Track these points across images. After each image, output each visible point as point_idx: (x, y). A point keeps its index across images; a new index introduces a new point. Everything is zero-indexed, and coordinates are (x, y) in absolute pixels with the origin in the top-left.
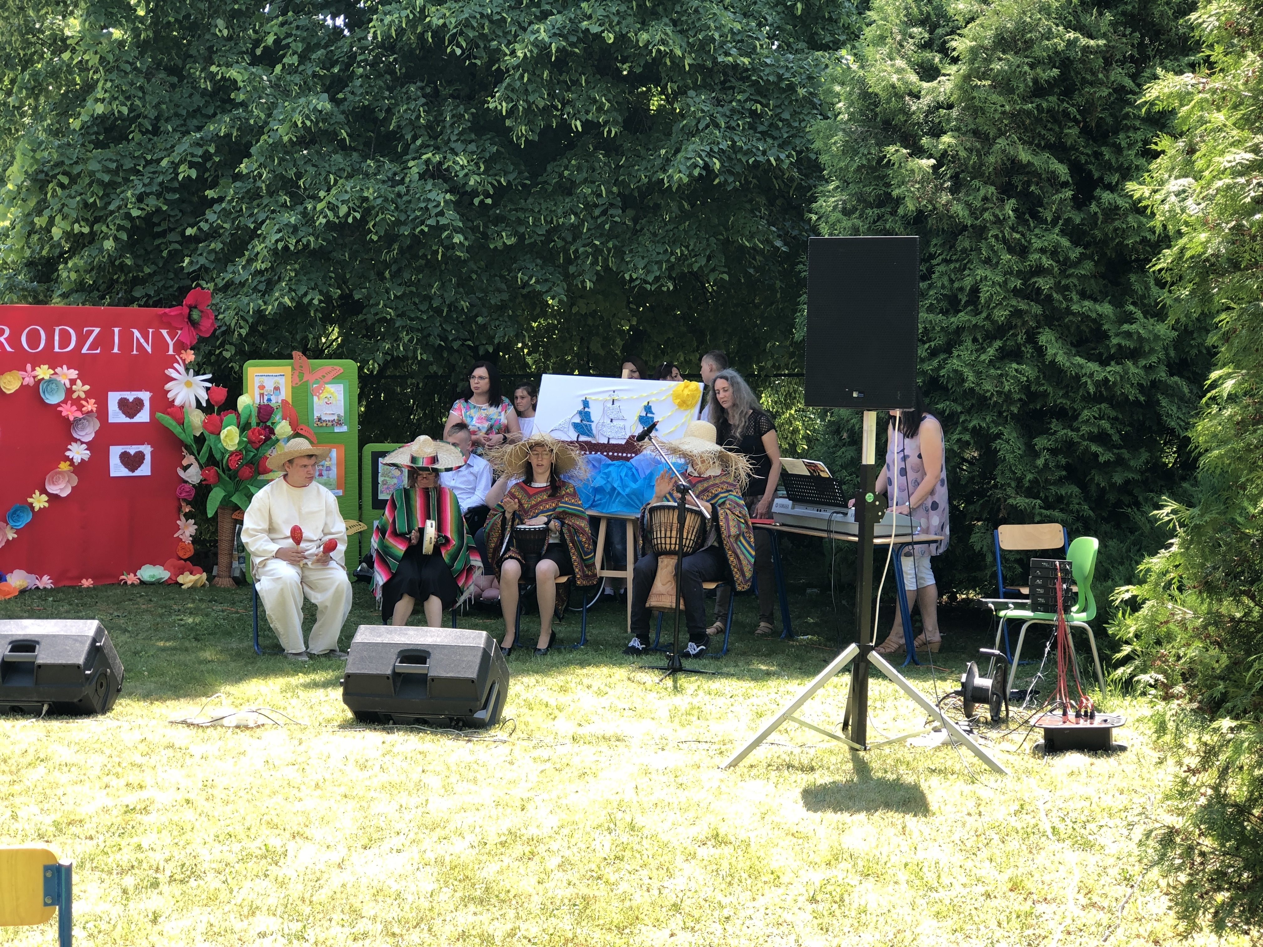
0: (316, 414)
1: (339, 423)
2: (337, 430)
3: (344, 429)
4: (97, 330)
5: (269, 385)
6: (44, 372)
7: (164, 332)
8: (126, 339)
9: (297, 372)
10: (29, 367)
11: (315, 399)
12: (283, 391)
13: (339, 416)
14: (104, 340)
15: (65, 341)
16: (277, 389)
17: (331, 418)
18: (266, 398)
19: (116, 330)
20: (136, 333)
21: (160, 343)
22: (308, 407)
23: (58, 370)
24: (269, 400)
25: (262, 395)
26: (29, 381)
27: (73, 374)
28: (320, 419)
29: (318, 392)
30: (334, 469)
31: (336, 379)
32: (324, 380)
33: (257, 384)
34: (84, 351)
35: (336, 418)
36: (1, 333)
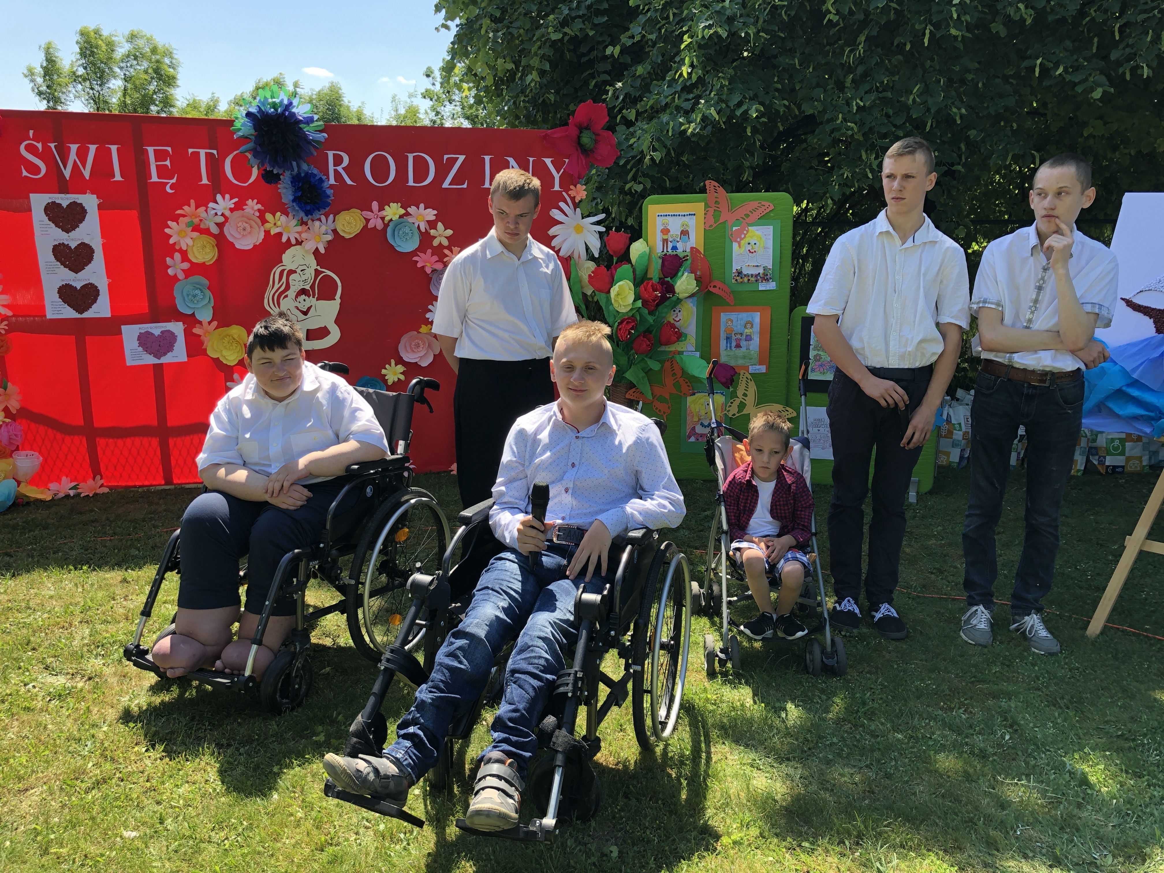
0: (736, 267)
1: (765, 278)
2: (762, 287)
3: (772, 285)
4: (462, 158)
5: (675, 226)
6: (393, 211)
7: (548, 161)
9: (711, 211)
10: (375, 205)
11: (735, 245)
12: (692, 235)
13: (765, 269)
14: (472, 173)
15: (421, 173)
16: (685, 233)
17: (755, 271)
18: (670, 245)
19: (487, 158)
22: (725, 256)
23: (412, 210)
24: (674, 248)
25: (665, 241)
26: (374, 223)
27: (431, 214)
28: (739, 273)
29: (738, 236)
30: (756, 339)
31: (764, 219)
32: (747, 221)
33: (660, 227)
34: (446, 185)
35: (761, 271)
36: (338, 161)
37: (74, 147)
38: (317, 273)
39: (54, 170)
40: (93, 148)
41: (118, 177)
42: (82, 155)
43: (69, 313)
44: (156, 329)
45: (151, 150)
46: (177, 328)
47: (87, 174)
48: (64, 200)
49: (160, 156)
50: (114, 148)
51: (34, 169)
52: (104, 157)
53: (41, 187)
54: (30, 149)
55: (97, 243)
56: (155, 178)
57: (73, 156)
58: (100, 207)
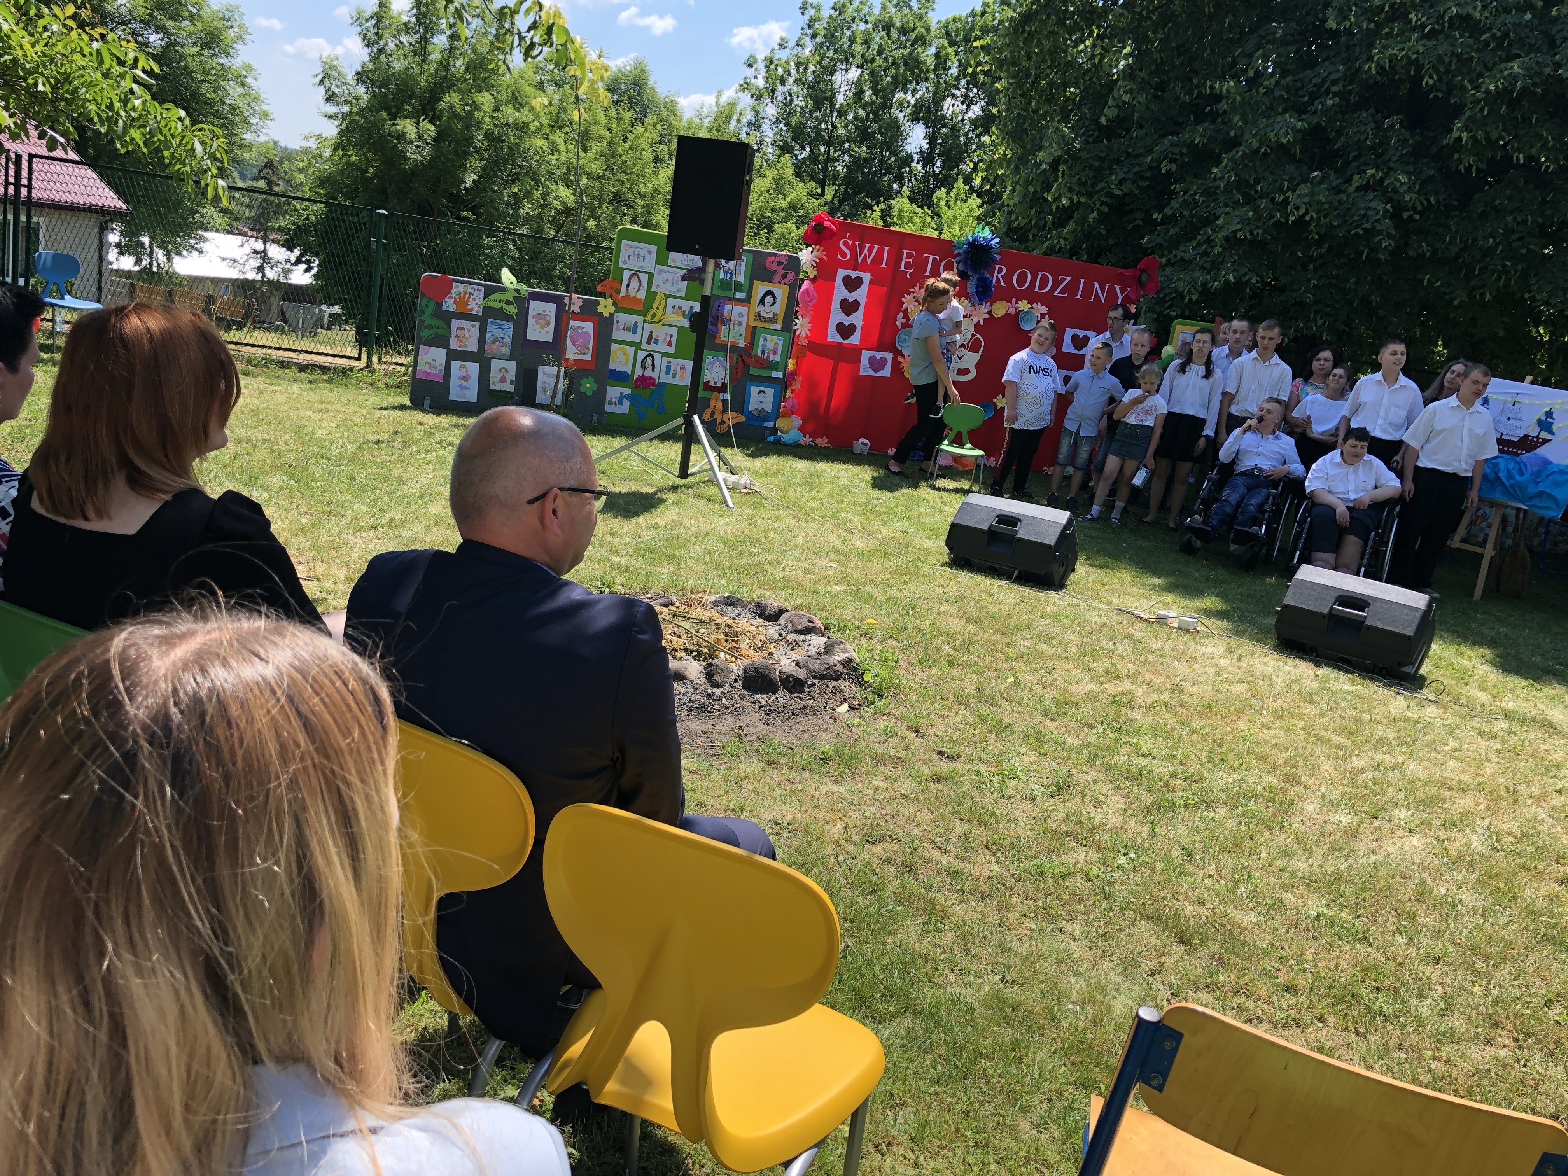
4: (1069, 279)
6: (1024, 305)
7: (1117, 288)
8: (1088, 288)
10: (1014, 300)
14: (1072, 288)
15: (1043, 285)
19: (1082, 281)
20: (1097, 285)
21: (1112, 295)
23: (1035, 305)
26: (1012, 311)
27: (1044, 310)
34: (1056, 294)
36: (1000, 271)
37: (867, 246)
38: (973, 335)
39: (854, 257)
40: (876, 247)
41: (884, 265)
42: (870, 250)
43: (838, 339)
44: (879, 355)
45: (905, 252)
46: (889, 356)
47: (869, 261)
48: (854, 274)
49: (909, 256)
50: (886, 249)
51: (844, 255)
52: (880, 252)
53: (845, 266)
54: (845, 244)
55: (863, 302)
56: (902, 269)
57: (866, 251)
58: (871, 282)
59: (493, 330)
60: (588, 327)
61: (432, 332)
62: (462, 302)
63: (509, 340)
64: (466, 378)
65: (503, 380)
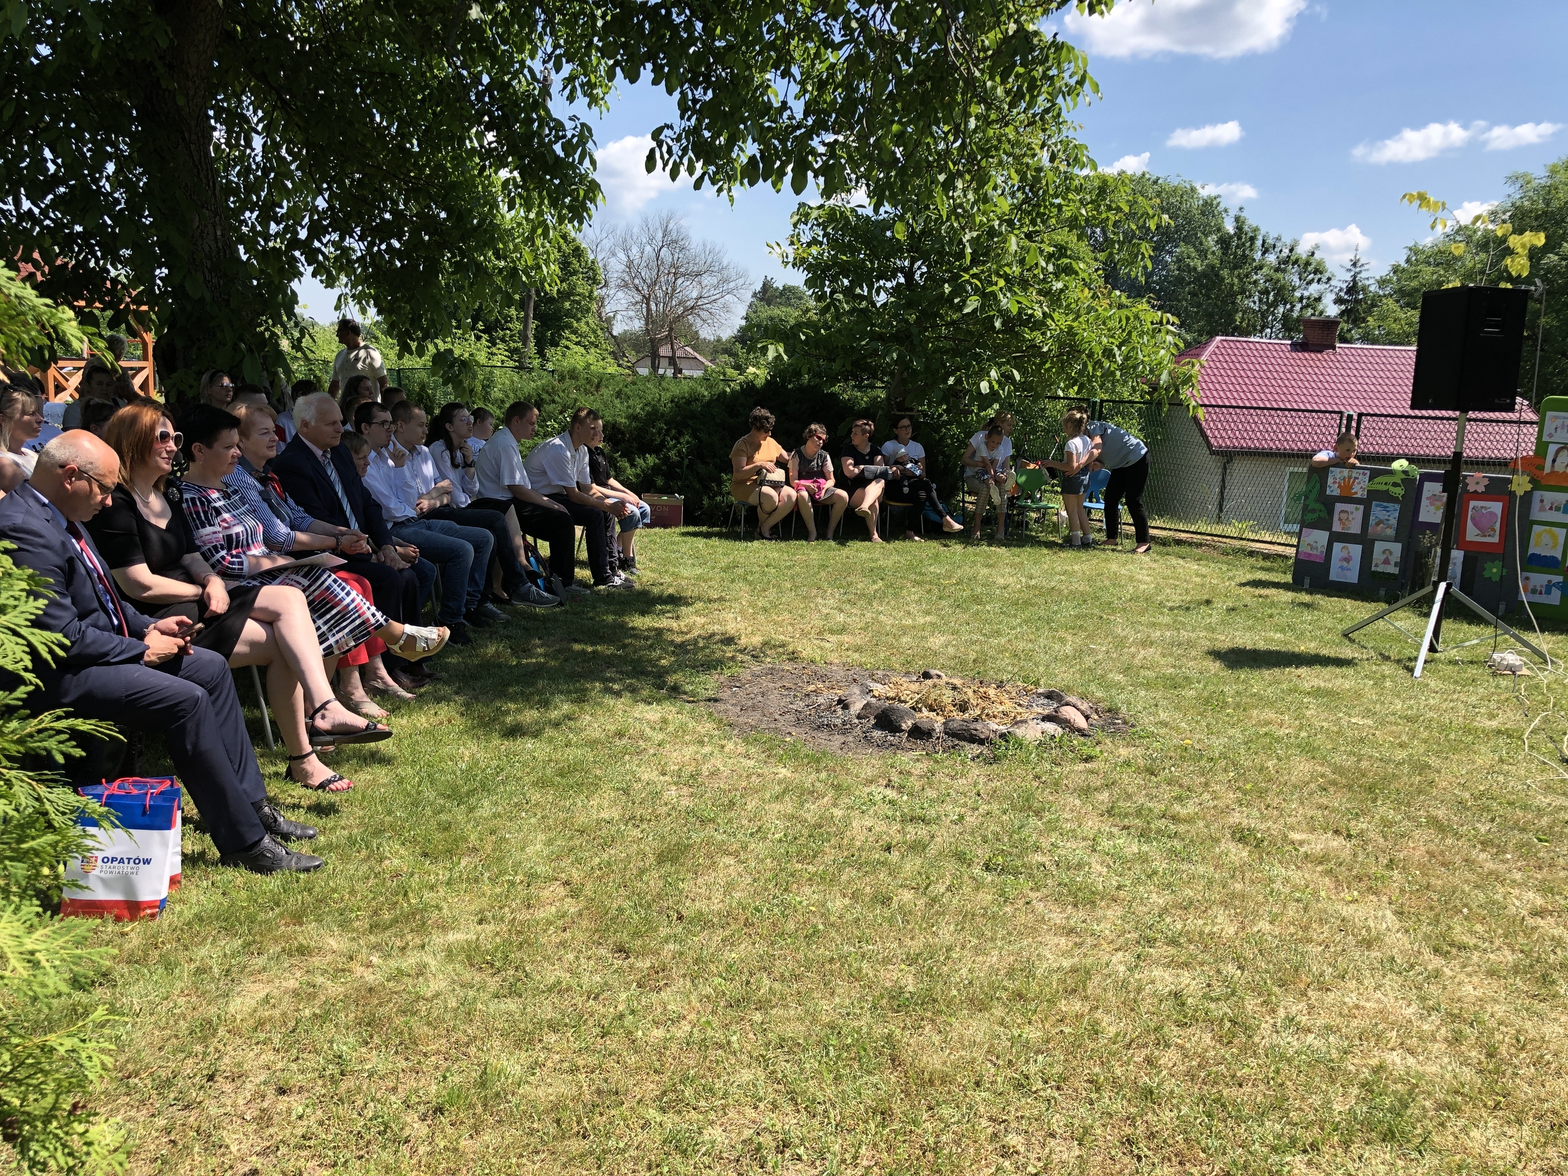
59: (1377, 512)
60: (1497, 507)
61: (1316, 515)
62: (1346, 486)
63: (1394, 522)
64: (1348, 560)
65: (1386, 562)
